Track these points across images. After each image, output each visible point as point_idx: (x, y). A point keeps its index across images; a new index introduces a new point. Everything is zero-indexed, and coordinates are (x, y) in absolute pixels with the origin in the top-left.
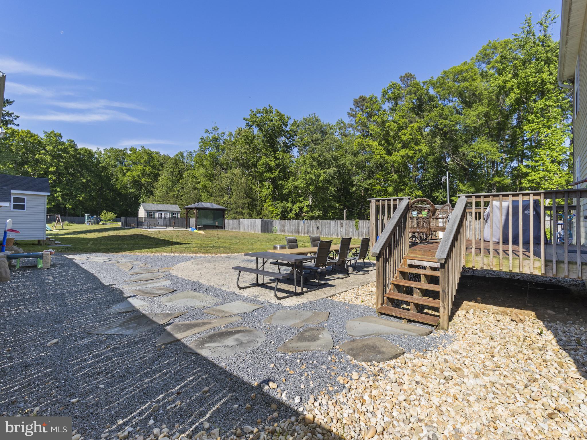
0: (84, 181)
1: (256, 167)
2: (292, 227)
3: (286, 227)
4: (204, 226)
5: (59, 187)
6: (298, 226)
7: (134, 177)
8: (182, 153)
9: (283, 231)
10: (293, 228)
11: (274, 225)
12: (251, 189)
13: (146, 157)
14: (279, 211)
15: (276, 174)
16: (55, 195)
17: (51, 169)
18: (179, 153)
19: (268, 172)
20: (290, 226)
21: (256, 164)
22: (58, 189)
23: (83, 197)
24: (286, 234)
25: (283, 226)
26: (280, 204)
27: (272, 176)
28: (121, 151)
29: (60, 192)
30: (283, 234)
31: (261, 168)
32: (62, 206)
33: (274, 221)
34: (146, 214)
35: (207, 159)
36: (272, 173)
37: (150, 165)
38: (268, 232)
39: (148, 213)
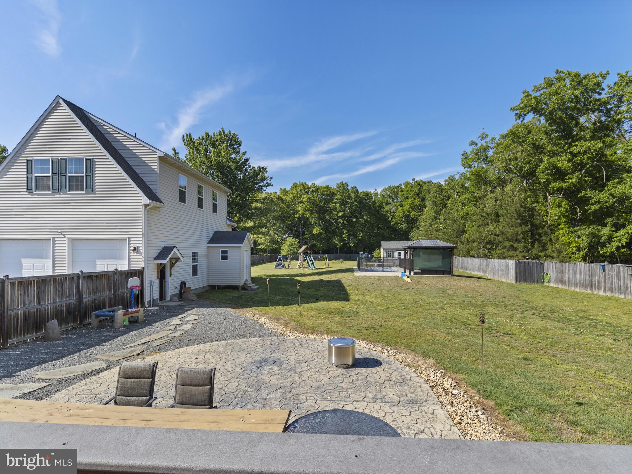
0: (363, 221)
1: (535, 176)
2: (578, 276)
3: (567, 275)
4: (422, 270)
5: (345, 229)
6: (591, 275)
7: (404, 212)
8: (453, 177)
9: (562, 282)
10: (581, 277)
11: (545, 270)
12: (532, 210)
13: (416, 189)
14: (584, 242)
15: (574, 180)
16: (343, 236)
17: (340, 214)
18: (449, 178)
19: (555, 180)
20: (575, 273)
21: (535, 171)
22: (345, 231)
23: (361, 237)
24: (566, 288)
25: (562, 272)
26: (586, 231)
27: (564, 185)
28: (396, 187)
29: (346, 233)
30: (560, 286)
31: (542, 177)
32: (348, 245)
33: (546, 264)
34: (385, 253)
35: (468, 179)
36: (564, 180)
37: (419, 198)
38: (532, 281)
39: (386, 252)
